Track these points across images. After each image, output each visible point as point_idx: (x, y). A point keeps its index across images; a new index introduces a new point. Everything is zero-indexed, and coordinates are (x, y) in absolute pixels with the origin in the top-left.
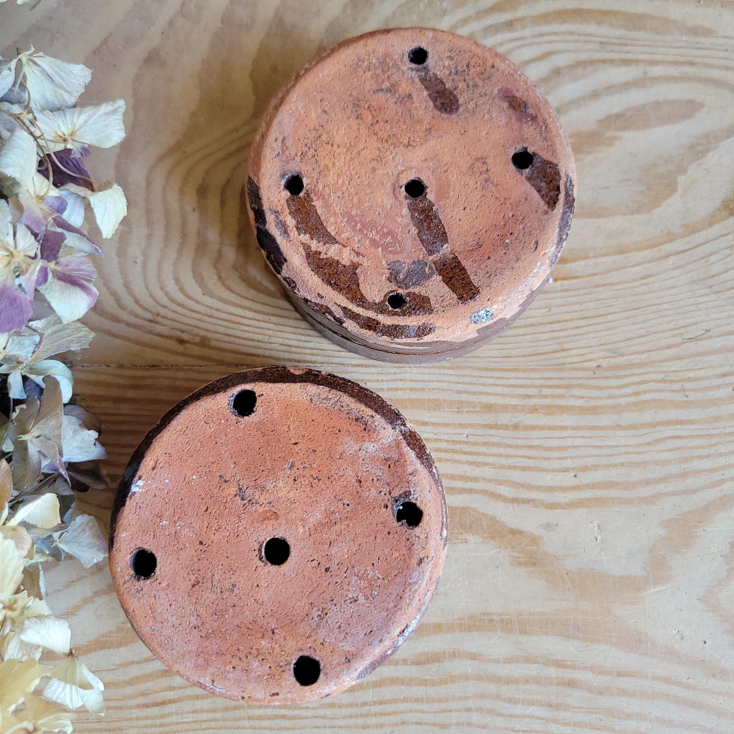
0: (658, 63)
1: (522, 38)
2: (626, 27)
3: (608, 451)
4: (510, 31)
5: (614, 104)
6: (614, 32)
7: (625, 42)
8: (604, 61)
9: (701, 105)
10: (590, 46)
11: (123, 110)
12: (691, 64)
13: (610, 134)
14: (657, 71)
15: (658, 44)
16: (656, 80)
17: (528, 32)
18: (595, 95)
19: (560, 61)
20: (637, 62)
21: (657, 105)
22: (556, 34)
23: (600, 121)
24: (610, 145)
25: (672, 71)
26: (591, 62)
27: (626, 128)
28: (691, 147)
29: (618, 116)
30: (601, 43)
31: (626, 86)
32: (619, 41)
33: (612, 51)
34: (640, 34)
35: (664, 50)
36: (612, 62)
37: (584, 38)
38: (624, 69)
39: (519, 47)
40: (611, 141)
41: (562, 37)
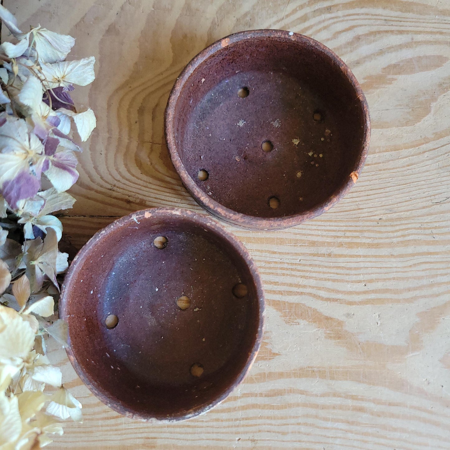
0: (420, 32)
1: (336, 17)
2: (401, 11)
3: (385, 270)
4: (330, 13)
5: (392, 58)
6: (393, 14)
7: (400, 19)
8: (387, 32)
9: (446, 59)
10: (379, 22)
11: (94, 63)
12: (441, 33)
13: (390, 77)
14: (419, 38)
15: (421, 21)
16: (418, 43)
17: (340, 13)
18: (381, 52)
19: (360, 31)
20: (407, 32)
21: (420, 58)
22: (358, 14)
23: (384, 69)
24: (391, 83)
25: (428, 37)
26: (379, 32)
27: (400, 73)
28: (440, 85)
29: (395, 66)
30: (385, 20)
31: (400, 47)
32: (397, 19)
33: (392, 25)
34: (410, 15)
35: (424, 25)
36: (392, 32)
37: (375, 17)
38: (399, 36)
39: (334, 23)
40: (391, 81)
41: (362, 17)
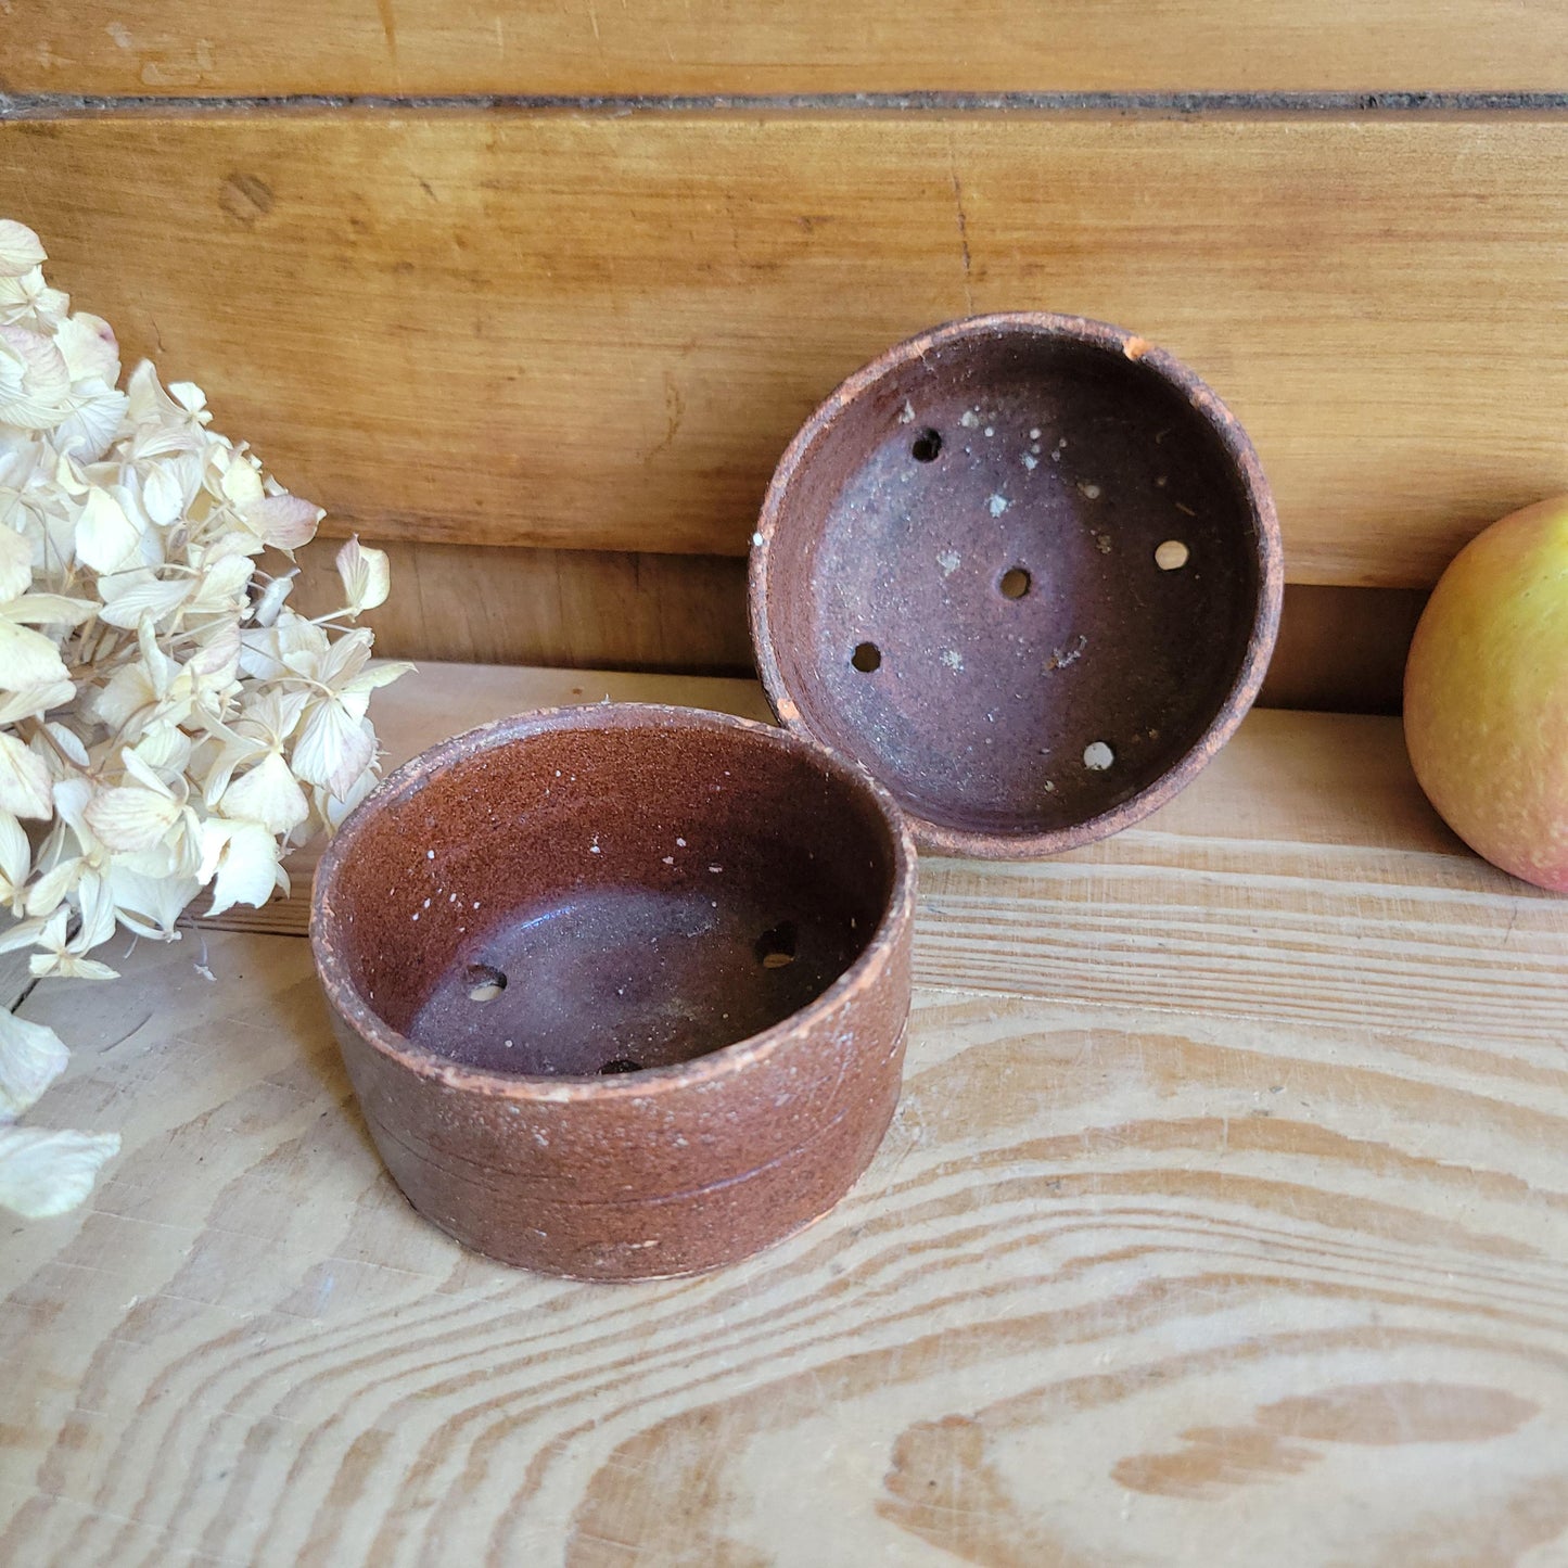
0: (1405, 1300)
1: (1078, 1213)
2: (1320, 1219)
4: (1054, 1196)
5: (1299, 1376)
6: (1291, 1226)
7: (1321, 1247)
8: (1271, 1281)
9: (1528, 1409)
10: (1236, 1247)
12: (1490, 1312)
13: (1293, 1442)
14: (1405, 1317)
15: (1403, 1260)
16: (1401, 1336)
17: (1093, 1203)
18: (1252, 1349)
19: (1167, 1267)
20: (1354, 1293)
21: (1412, 1392)
22: (1159, 1213)
23: (1266, 1409)
24: (1295, 1469)
25: (1440, 1321)
26: (1241, 1279)
27: (1332, 1435)
28: (1518, 1506)
29: (1311, 1405)
30: (1263, 1242)
31: (1329, 1340)
32: (1310, 1245)
33: (1290, 1262)
34: (1359, 1238)
35: (1418, 1275)
36: (1292, 1284)
37: (1223, 1229)
38: (1321, 1303)
39: (1070, 1229)
40: (1296, 1463)
41: (1172, 1221)
